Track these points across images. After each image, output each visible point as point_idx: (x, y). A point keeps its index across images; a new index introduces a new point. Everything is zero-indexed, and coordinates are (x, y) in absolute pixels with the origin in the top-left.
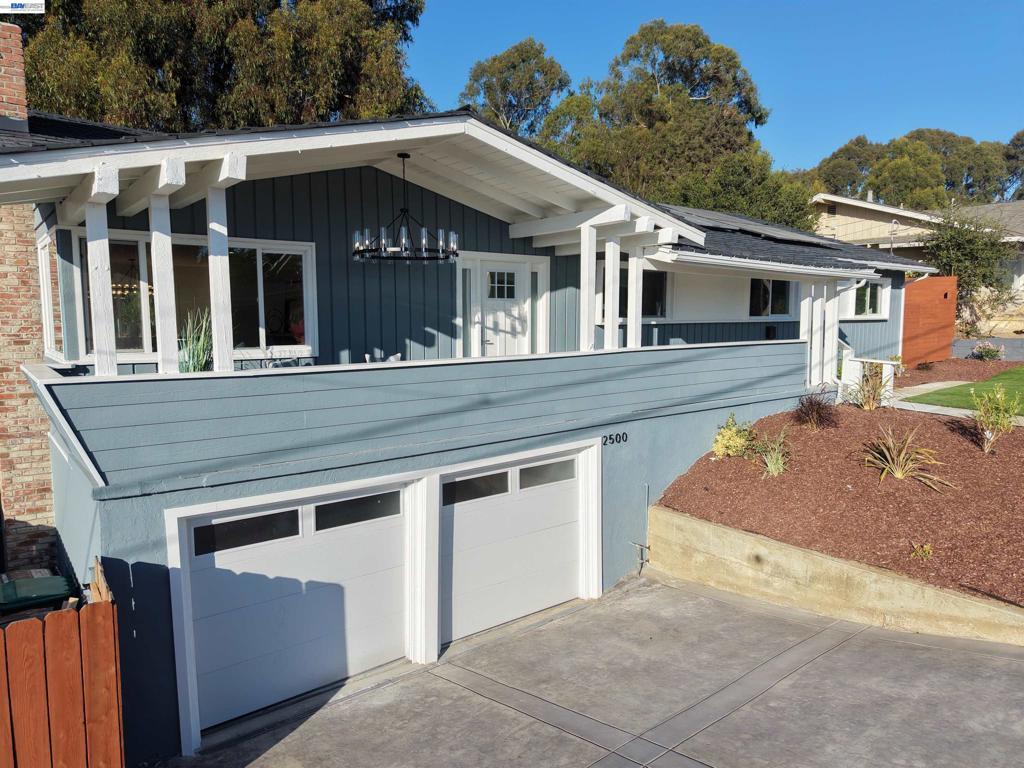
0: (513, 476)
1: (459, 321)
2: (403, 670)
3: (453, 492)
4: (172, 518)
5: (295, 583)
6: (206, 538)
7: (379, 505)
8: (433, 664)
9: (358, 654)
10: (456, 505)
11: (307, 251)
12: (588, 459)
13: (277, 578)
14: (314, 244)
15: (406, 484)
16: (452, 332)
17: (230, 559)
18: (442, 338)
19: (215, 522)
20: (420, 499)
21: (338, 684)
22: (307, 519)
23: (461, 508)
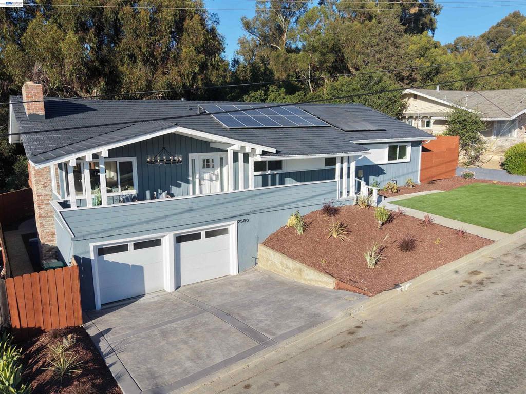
0: (203, 234)
1: (190, 178)
2: (165, 293)
3: (179, 239)
4: (92, 246)
5: (128, 265)
6: (101, 251)
7: (156, 242)
8: (173, 292)
9: (149, 286)
10: (181, 243)
11: (134, 160)
12: (233, 227)
13: (122, 263)
14: (136, 158)
15: (163, 237)
16: (188, 182)
17: (108, 257)
18: (184, 184)
19: (104, 247)
20: (168, 241)
21: (142, 296)
22: (131, 247)
23: (183, 245)
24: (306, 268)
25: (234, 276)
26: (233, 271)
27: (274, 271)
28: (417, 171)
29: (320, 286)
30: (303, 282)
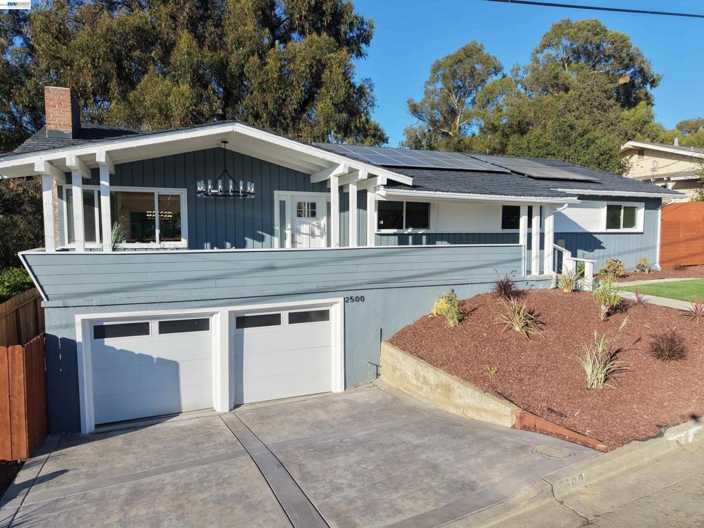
0: (285, 317)
1: (277, 228)
2: (213, 413)
3: (242, 322)
4: (78, 318)
5: (150, 358)
6: (101, 331)
7: (201, 325)
8: (226, 413)
9: (188, 399)
10: (245, 329)
11: (183, 193)
12: (336, 312)
13: (139, 354)
14: (186, 189)
15: (212, 314)
16: (272, 233)
17: (109, 342)
18: (266, 237)
19: (105, 324)
20: (220, 321)
21: (176, 414)
22: (154, 326)
23: (248, 332)
24: (458, 384)
25: (336, 395)
26: (336, 385)
27: (405, 388)
28: (655, 247)
29: (485, 420)
30: (452, 410)
